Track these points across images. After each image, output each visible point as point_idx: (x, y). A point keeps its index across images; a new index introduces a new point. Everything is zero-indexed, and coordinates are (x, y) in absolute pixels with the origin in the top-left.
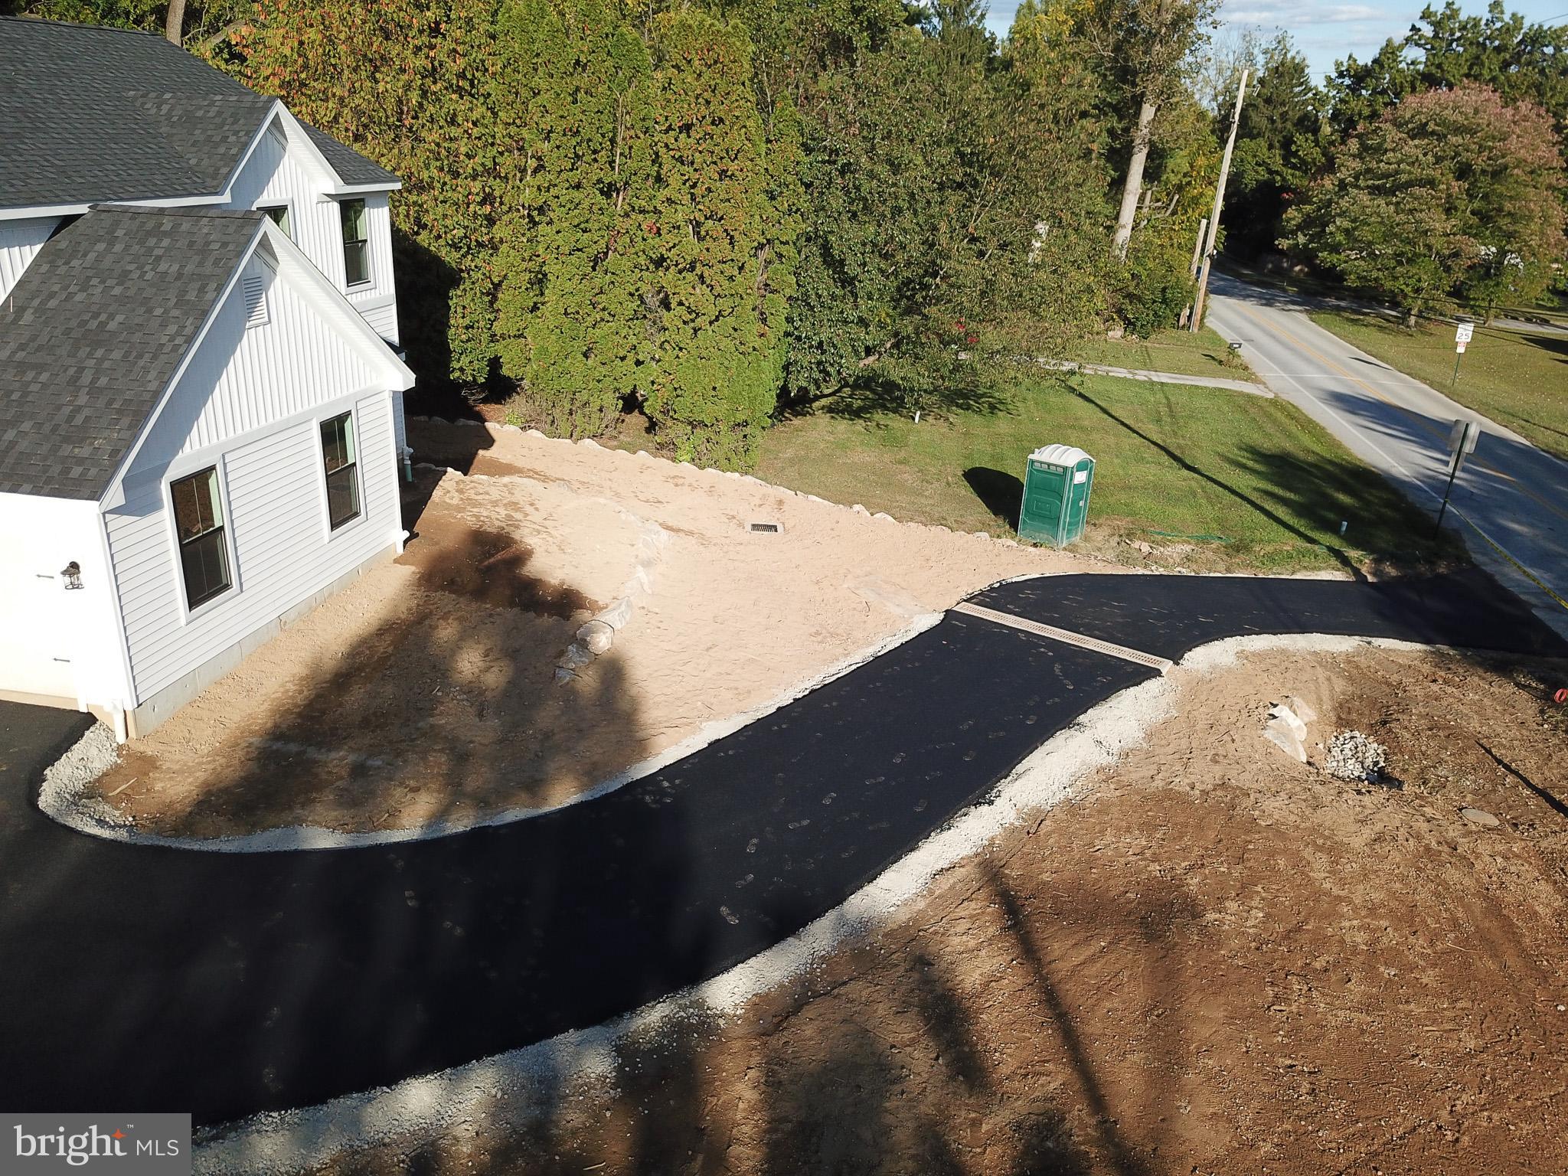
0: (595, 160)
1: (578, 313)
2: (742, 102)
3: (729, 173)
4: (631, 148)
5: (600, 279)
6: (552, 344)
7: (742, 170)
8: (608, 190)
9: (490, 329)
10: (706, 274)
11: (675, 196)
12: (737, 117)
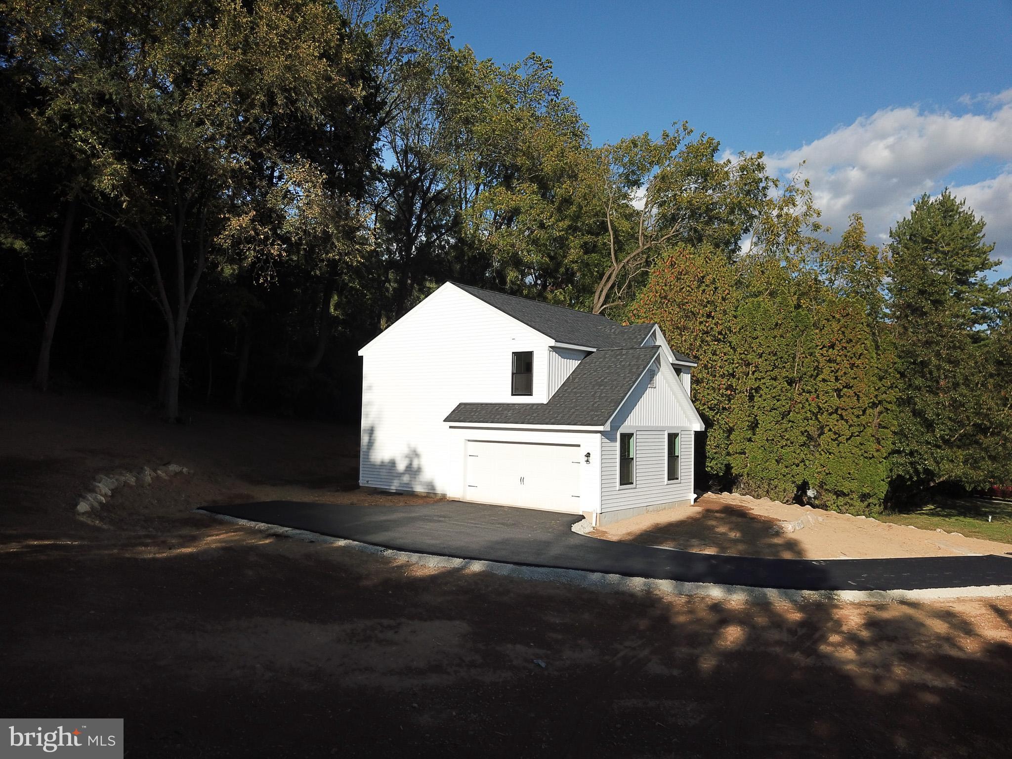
0: (784, 367)
1: (773, 440)
2: (863, 332)
3: (856, 365)
4: (803, 362)
5: (786, 424)
6: (759, 454)
7: (863, 364)
8: (791, 382)
9: (727, 449)
10: (844, 414)
11: (827, 378)
12: (860, 339)
